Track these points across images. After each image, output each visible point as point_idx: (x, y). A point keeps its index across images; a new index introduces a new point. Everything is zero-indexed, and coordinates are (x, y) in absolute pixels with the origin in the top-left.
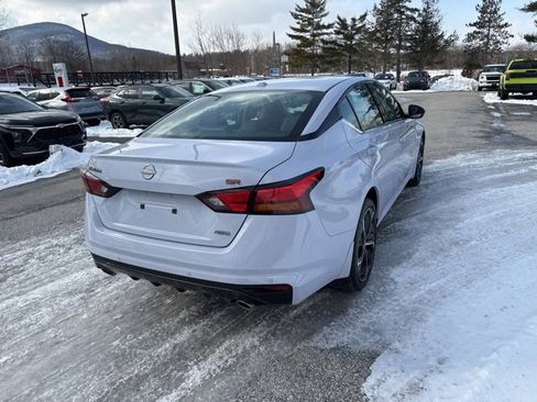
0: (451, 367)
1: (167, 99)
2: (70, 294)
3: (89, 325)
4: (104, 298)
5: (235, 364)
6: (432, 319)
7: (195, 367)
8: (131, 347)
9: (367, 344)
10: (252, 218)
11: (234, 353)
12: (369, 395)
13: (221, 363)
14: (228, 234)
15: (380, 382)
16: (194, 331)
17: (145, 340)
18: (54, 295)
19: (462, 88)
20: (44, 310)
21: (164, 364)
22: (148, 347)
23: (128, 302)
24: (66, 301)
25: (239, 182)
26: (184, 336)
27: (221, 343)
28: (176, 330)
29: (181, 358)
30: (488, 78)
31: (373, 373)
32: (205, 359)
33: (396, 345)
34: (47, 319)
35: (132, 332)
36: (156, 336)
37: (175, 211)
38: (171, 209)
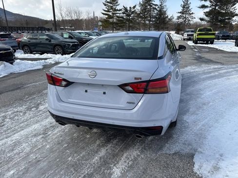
0: (226, 157)
1: (52, 40)
2: (35, 136)
3: (51, 150)
4: (54, 137)
5: (133, 164)
6: (209, 137)
7: (115, 167)
8: (78, 160)
9: (187, 150)
10: (146, 96)
11: (130, 159)
12: (198, 173)
13: (126, 164)
14: (133, 103)
15: (201, 167)
16: (107, 150)
17: (84, 156)
18: (27, 137)
19: (177, 39)
20: (24, 145)
21: (99, 167)
22: (87, 160)
23: (67, 138)
24: (35, 140)
25: (141, 79)
26: (103, 152)
27: (123, 155)
28: (97, 149)
29: (106, 163)
30: (188, 35)
31: (195, 163)
32: (118, 163)
33: (199, 149)
34: (28, 149)
35: (76, 152)
36: (89, 154)
37: (104, 93)
38: (102, 92)
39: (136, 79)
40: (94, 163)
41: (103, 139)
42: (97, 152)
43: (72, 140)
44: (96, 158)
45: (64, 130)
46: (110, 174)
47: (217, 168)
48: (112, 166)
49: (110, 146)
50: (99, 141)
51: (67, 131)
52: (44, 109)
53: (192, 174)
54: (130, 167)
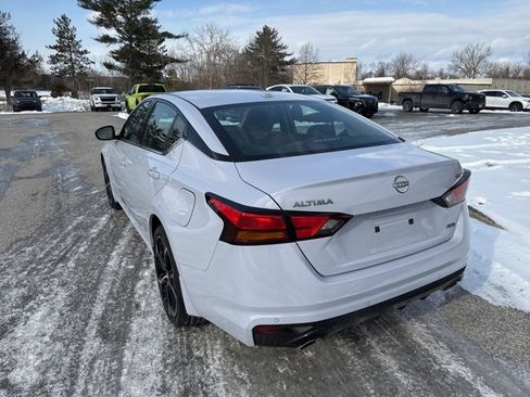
5: (447, 343)
7: (443, 366)
11: (433, 340)
12: (500, 304)
13: (443, 351)
16: (383, 352)
17: (378, 389)
27: (415, 342)
28: (371, 363)
30: (102, 100)
31: (480, 296)
37: (411, 221)
38: (407, 221)
40: (415, 386)
41: (342, 342)
42: (379, 367)
43: (297, 382)
44: (399, 375)
45: (238, 379)
46: (460, 379)
47: (500, 288)
48: (438, 368)
49: (373, 344)
50: (344, 348)
51: (244, 375)
52: (44, 373)
53: (501, 310)
54: (453, 350)
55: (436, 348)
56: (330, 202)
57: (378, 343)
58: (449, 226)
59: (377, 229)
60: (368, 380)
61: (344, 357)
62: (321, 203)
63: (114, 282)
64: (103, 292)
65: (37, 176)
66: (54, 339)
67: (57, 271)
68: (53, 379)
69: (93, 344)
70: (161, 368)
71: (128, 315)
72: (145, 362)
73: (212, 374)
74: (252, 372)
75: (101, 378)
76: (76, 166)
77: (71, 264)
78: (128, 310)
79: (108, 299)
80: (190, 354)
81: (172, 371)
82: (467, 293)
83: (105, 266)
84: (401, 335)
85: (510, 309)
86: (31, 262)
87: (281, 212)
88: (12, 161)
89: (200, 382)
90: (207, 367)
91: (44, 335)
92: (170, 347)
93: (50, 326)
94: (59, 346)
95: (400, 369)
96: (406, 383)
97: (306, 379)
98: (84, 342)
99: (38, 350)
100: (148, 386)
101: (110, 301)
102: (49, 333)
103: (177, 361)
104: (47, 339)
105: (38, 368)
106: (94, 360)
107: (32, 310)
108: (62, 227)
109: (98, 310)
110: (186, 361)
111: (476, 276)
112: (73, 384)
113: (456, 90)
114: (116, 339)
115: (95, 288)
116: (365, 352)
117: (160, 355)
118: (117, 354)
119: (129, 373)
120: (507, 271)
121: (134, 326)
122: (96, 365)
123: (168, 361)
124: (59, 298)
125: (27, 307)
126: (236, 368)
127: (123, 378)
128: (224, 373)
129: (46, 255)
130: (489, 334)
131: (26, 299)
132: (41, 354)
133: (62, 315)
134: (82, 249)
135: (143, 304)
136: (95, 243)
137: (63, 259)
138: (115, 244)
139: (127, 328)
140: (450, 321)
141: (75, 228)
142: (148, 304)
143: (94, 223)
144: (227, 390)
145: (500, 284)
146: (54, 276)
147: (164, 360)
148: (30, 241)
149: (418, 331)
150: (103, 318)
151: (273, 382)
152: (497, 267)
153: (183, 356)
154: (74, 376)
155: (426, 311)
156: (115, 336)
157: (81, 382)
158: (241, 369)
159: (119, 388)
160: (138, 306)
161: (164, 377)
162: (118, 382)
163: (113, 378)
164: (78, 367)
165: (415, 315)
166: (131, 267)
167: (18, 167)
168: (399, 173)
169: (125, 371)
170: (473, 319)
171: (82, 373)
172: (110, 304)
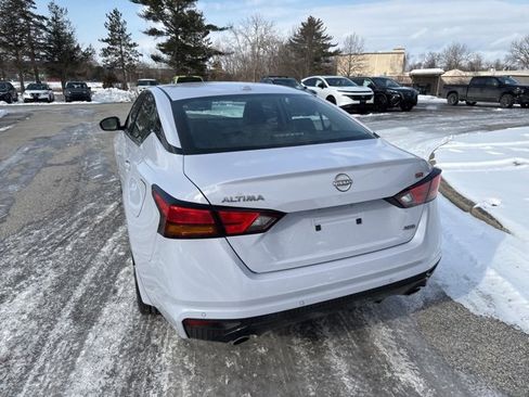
0: (474, 278)
5: (408, 351)
7: (396, 374)
11: (394, 346)
12: (482, 314)
13: (402, 358)
17: (319, 392)
21: (376, 392)
25: (422, 174)
31: (462, 303)
36: (320, 381)
37: (358, 221)
38: (355, 220)
39: (418, 175)
40: (359, 392)
41: (299, 340)
42: (329, 369)
43: (241, 377)
44: (346, 380)
45: (184, 369)
46: (410, 389)
47: (488, 297)
48: (389, 375)
49: (331, 345)
50: (299, 347)
51: (191, 366)
52: (11, 349)
53: (480, 320)
54: (412, 358)
55: (395, 355)
56: (260, 198)
57: (335, 345)
58: (406, 228)
59: (318, 228)
60: (312, 382)
61: (296, 357)
62: (251, 199)
63: (101, 268)
64: (89, 276)
65: (67, 163)
66: (31, 317)
67: (54, 254)
68: (19, 354)
69: (64, 325)
70: (117, 353)
71: (104, 299)
72: (104, 346)
73: (161, 363)
74: (200, 363)
75: (60, 357)
76: (104, 154)
77: (69, 248)
78: (106, 294)
79: (91, 283)
80: (148, 341)
81: (126, 356)
82: (449, 299)
83: (99, 251)
84: (362, 338)
85: (492, 320)
86: (34, 245)
87: (209, 207)
88: (48, 149)
89: (149, 369)
90: (159, 355)
91: (23, 313)
92: (132, 333)
93: (31, 306)
94: (33, 324)
95: (349, 373)
96: (350, 388)
97: (250, 375)
98: (56, 322)
99: (14, 327)
100: (99, 369)
101: (93, 285)
102: (29, 311)
103: (133, 347)
104: (25, 317)
105: (8, 344)
106: (59, 340)
107: (21, 289)
108: (72, 212)
109: (78, 293)
110: (142, 347)
111: (466, 282)
112: (34, 360)
113: (507, 82)
114: (86, 322)
115: (83, 272)
116: (319, 353)
117: (120, 340)
118: (81, 336)
119: (86, 355)
120: (500, 278)
121: (106, 311)
122: (60, 345)
123: (126, 347)
124: (48, 279)
125: (18, 286)
126: (186, 358)
127: (79, 360)
128: (174, 362)
129: (49, 239)
130: (458, 345)
131: (19, 278)
132: (15, 330)
133: (45, 295)
134: (83, 234)
135: (120, 291)
136: (97, 229)
137: (63, 243)
138: (115, 231)
139: (98, 311)
140: (420, 328)
141: (84, 214)
142: (125, 291)
143: (102, 210)
144: (170, 380)
145: (489, 292)
146: (51, 259)
147: (123, 344)
148: (40, 224)
149: (381, 336)
150: (81, 301)
151: (217, 375)
152: (491, 273)
153: (141, 342)
154: (37, 353)
155: (398, 315)
156: (85, 318)
157: (41, 360)
158: (191, 360)
159: (73, 369)
160: (115, 291)
161: (116, 361)
162: (73, 362)
163: (71, 359)
164: (44, 345)
165: (384, 319)
166: (122, 254)
167: (52, 155)
168: (340, 171)
169: (83, 352)
170: (446, 328)
171: (45, 351)
172: (92, 289)
